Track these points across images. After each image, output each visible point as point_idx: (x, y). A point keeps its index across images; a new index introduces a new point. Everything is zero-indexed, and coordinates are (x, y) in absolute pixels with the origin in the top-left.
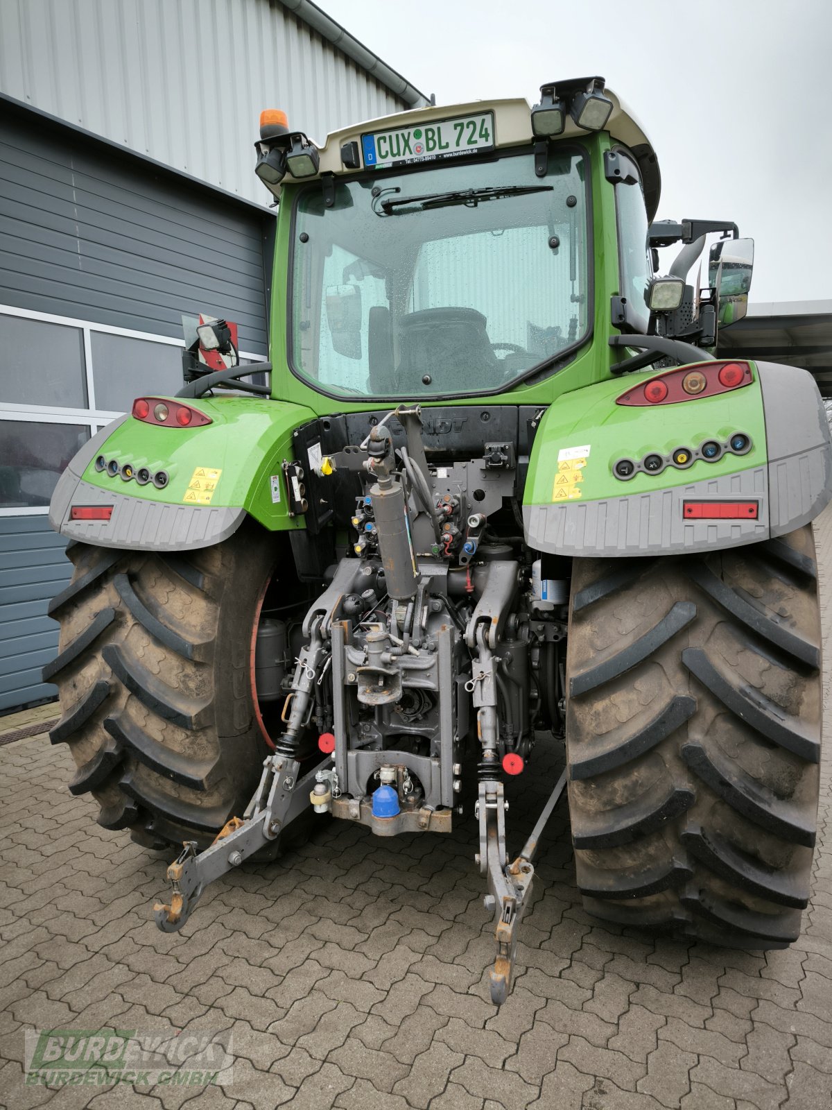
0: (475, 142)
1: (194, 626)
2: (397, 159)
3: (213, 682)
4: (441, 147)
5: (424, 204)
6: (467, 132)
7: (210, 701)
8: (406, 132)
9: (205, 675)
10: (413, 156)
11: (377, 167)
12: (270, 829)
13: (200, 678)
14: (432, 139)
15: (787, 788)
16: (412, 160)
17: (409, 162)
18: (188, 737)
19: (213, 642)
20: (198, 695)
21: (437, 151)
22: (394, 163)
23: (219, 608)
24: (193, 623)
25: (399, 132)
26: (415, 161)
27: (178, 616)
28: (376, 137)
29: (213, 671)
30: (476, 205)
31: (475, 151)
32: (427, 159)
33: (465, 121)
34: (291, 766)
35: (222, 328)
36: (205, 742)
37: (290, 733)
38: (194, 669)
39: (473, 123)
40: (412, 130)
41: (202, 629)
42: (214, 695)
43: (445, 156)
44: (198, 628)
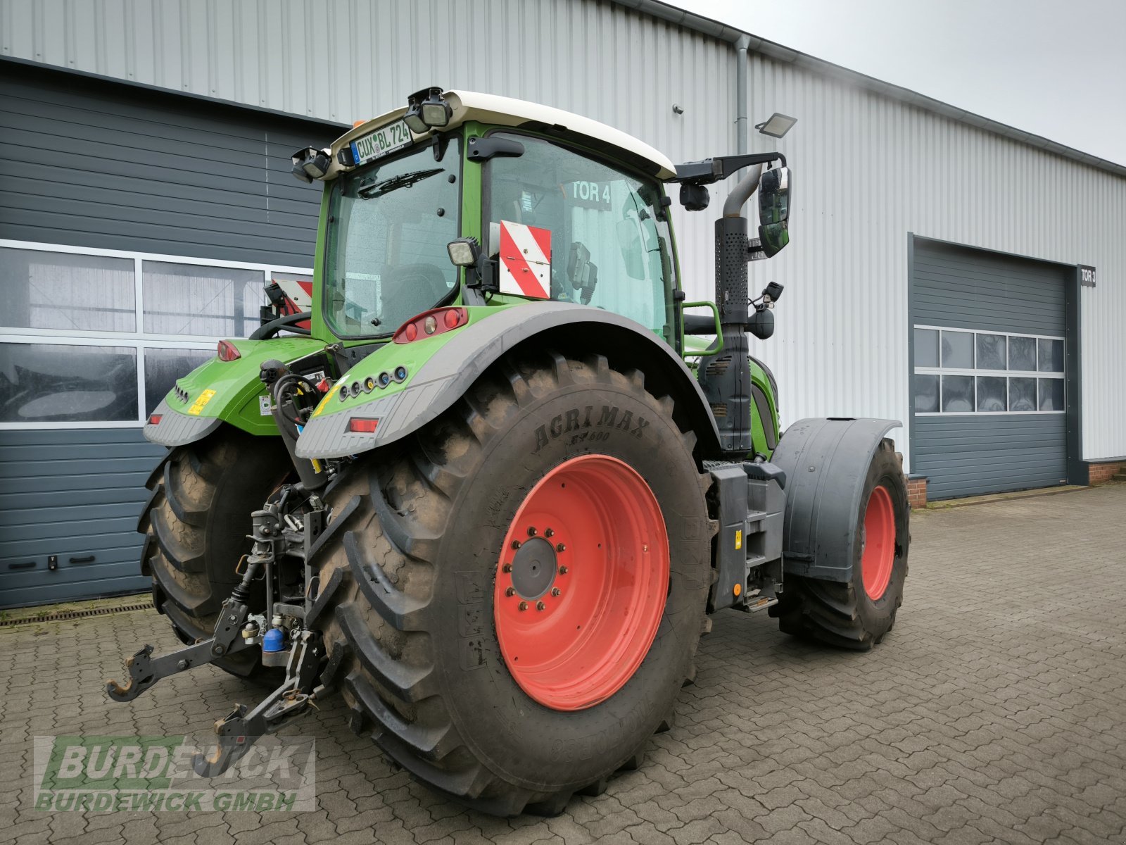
0: (402, 140)
1: (195, 500)
2: (369, 157)
3: (205, 541)
4: (388, 146)
5: (381, 188)
6: (397, 133)
7: (202, 554)
8: (369, 137)
9: (199, 535)
10: (376, 154)
11: (360, 164)
12: (213, 650)
13: (194, 537)
14: (382, 141)
15: (395, 650)
16: (375, 157)
17: (374, 159)
18: (186, 578)
19: (206, 512)
20: (193, 548)
21: (386, 149)
22: (367, 160)
23: (216, 489)
24: (195, 497)
25: (366, 138)
26: (377, 157)
27: (187, 492)
28: (357, 142)
29: (205, 533)
30: (411, 186)
31: (403, 146)
32: (382, 155)
33: (395, 125)
34: (239, 607)
35: (276, 289)
36: (198, 583)
37: (243, 584)
38: (191, 530)
39: (398, 126)
40: (372, 136)
41: (200, 502)
42: (205, 550)
43: (390, 152)
44: (197, 501)
